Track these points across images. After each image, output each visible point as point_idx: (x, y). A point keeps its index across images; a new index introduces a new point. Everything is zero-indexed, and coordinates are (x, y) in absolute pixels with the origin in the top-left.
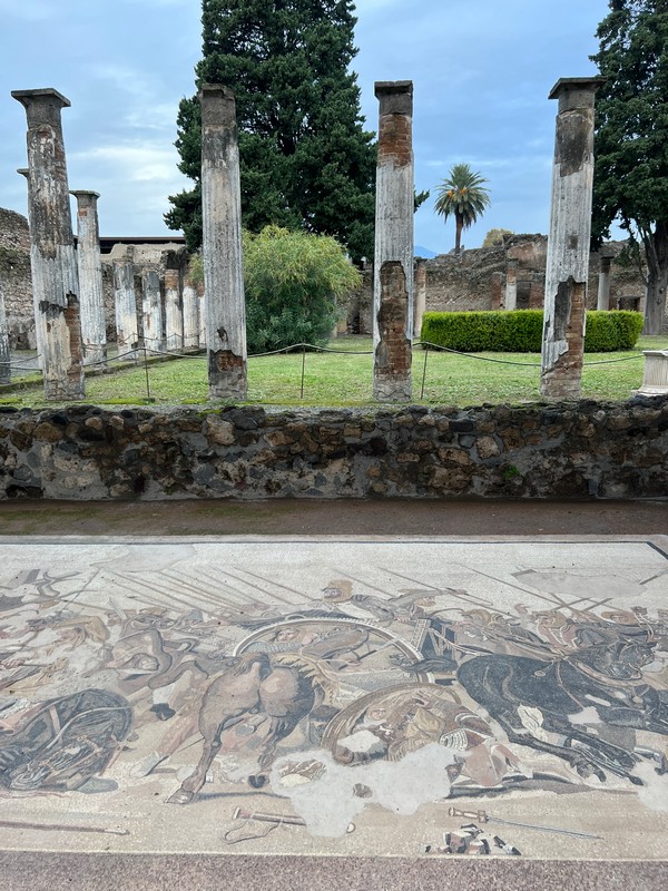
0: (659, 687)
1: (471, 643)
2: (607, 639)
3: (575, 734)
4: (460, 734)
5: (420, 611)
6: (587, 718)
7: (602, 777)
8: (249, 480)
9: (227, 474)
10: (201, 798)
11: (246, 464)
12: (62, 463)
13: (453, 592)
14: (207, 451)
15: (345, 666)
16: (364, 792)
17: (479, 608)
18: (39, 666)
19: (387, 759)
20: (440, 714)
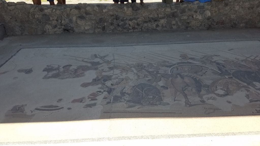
1: (231, 68)
4: (243, 89)
5: (211, 61)
8: (136, 26)
9: (130, 25)
10: (192, 105)
11: (136, 21)
12: (80, 22)
13: (216, 56)
14: (124, 18)
15: (202, 75)
16: (230, 102)
17: (226, 59)
18: (122, 78)
19: (230, 95)
20: (235, 85)
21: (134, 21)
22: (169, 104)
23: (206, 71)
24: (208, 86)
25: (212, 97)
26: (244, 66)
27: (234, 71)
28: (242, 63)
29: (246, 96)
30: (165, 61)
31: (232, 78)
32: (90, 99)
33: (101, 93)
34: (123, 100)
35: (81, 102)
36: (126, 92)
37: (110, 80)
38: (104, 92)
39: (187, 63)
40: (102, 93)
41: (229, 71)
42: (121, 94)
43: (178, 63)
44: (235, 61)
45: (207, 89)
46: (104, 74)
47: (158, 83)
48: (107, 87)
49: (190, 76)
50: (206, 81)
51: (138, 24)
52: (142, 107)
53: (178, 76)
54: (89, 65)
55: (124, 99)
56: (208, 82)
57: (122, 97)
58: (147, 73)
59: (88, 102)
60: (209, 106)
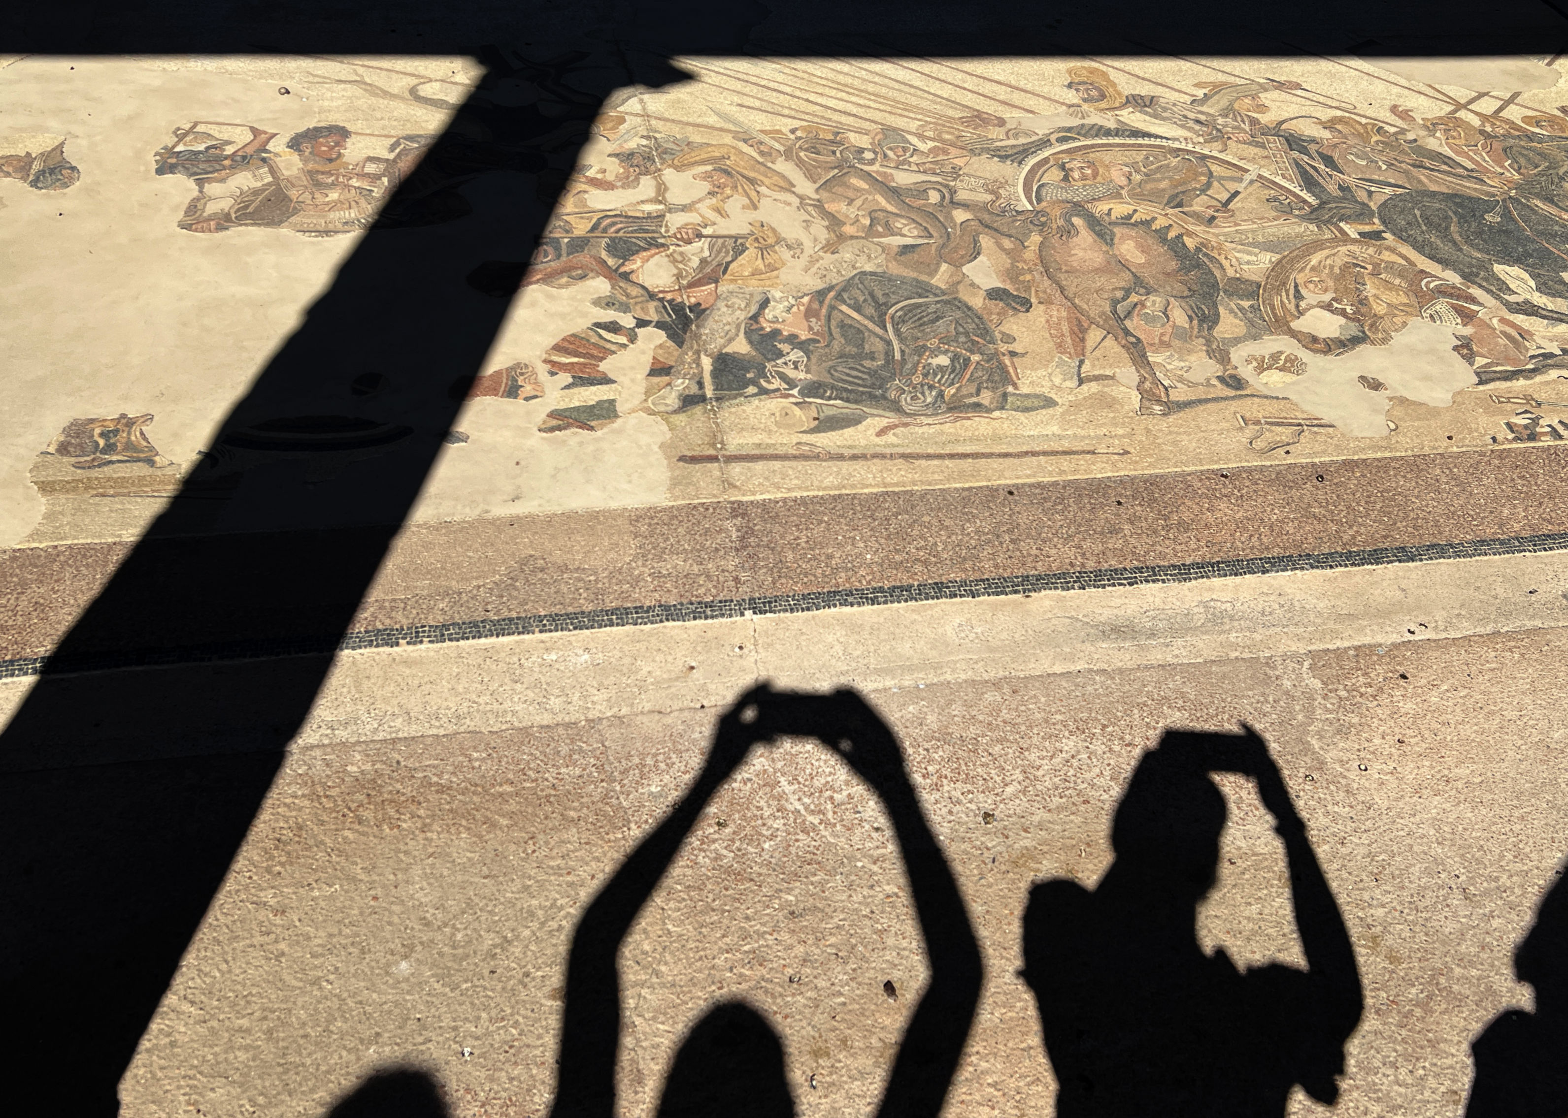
10: (1180, 406)
15: (1213, 218)
16: (1376, 385)
17: (1339, 113)
18: (736, 238)
19: (1373, 343)
20: (1397, 281)
22: (1050, 403)
23: (1233, 186)
24: (1252, 291)
25: (1281, 353)
27: (1388, 190)
29: (1455, 348)
30: (979, 119)
31: (1377, 235)
32: (565, 378)
33: (623, 340)
34: (776, 383)
36: (785, 333)
37: (653, 244)
38: (640, 331)
39: (1117, 133)
40: (633, 339)
41: (1362, 196)
42: (750, 342)
43: (1066, 135)
44: (1392, 130)
45: (1246, 304)
47: (965, 269)
48: (652, 296)
49: (1147, 223)
50: (1237, 255)
52: (906, 425)
53: (1076, 221)
55: (783, 377)
56: (1248, 263)
57: (768, 366)
58: (883, 202)
59: (558, 394)
60: (1271, 409)
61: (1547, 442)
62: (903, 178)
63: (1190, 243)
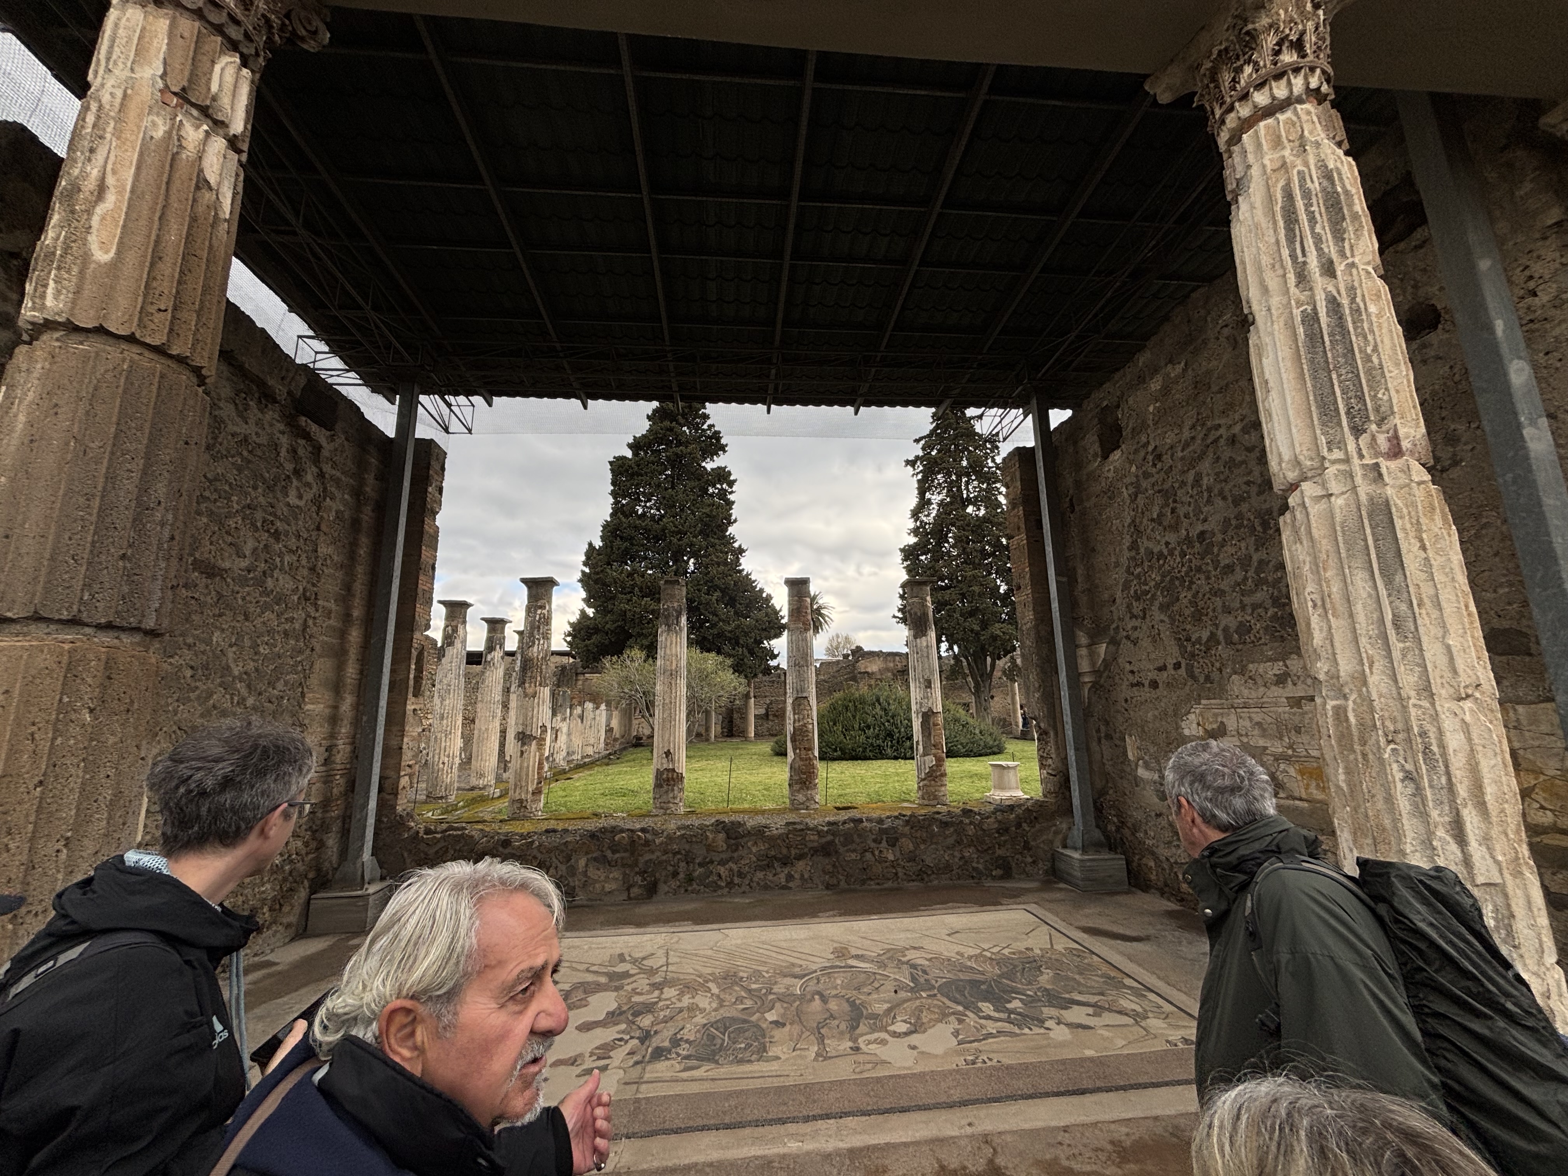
0: (1049, 987)
1: (939, 975)
2: (1015, 966)
3: (1011, 1012)
4: (952, 1018)
5: (899, 960)
6: (1015, 1004)
7: (1031, 1029)
8: (736, 880)
9: (719, 876)
10: (830, 1058)
11: (734, 867)
12: (592, 873)
13: (915, 948)
14: (706, 858)
15: (871, 993)
16: (915, 1048)
17: (934, 955)
18: (681, 1008)
19: (918, 1033)
20: (937, 1011)
21: (730, 864)
22: (778, 1058)
23: (882, 982)
24: (875, 1016)
25: (880, 1038)
26: (972, 968)
27: (945, 980)
28: (969, 964)
29: (952, 1033)
30: (793, 965)
31: (935, 995)
32: (595, 1058)
33: (622, 1044)
34: (674, 1056)
35: (572, 1064)
36: (685, 1039)
37: (650, 1012)
38: (631, 1041)
39: (843, 967)
40: (626, 1042)
41: (932, 982)
42: (670, 1042)
43: (824, 969)
44: (954, 960)
45: (872, 1022)
46: (636, 999)
47: (765, 1014)
48: (640, 1028)
49: (844, 996)
50: (875, 1005)
51: (741, 875)
52: (717, 1068)
53: (817, 997)
54: (603, 980)
55: (677, 1054)
56: (878, 1008)
57: (673, 1050)
58: (743, 994)
59: (588, 1064)
60: (868, 1058)
61: (979, 1065)
62: (754, 986)
63: (858, 1002)
